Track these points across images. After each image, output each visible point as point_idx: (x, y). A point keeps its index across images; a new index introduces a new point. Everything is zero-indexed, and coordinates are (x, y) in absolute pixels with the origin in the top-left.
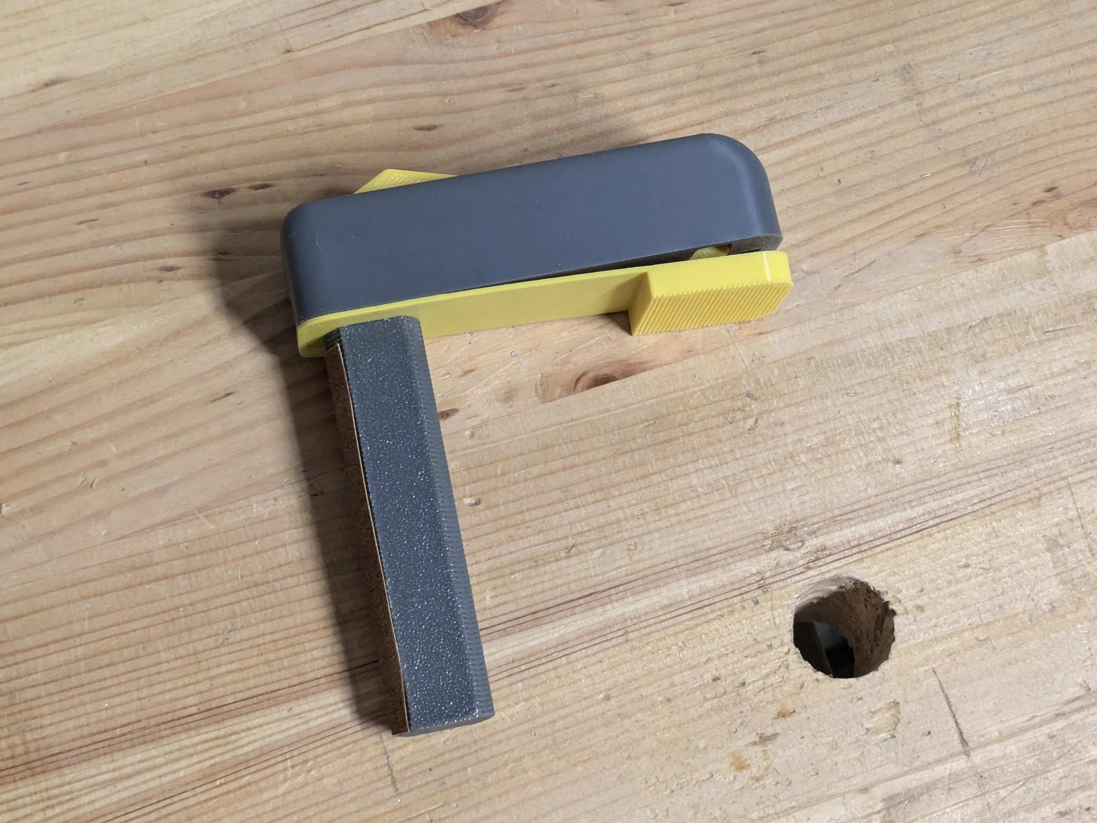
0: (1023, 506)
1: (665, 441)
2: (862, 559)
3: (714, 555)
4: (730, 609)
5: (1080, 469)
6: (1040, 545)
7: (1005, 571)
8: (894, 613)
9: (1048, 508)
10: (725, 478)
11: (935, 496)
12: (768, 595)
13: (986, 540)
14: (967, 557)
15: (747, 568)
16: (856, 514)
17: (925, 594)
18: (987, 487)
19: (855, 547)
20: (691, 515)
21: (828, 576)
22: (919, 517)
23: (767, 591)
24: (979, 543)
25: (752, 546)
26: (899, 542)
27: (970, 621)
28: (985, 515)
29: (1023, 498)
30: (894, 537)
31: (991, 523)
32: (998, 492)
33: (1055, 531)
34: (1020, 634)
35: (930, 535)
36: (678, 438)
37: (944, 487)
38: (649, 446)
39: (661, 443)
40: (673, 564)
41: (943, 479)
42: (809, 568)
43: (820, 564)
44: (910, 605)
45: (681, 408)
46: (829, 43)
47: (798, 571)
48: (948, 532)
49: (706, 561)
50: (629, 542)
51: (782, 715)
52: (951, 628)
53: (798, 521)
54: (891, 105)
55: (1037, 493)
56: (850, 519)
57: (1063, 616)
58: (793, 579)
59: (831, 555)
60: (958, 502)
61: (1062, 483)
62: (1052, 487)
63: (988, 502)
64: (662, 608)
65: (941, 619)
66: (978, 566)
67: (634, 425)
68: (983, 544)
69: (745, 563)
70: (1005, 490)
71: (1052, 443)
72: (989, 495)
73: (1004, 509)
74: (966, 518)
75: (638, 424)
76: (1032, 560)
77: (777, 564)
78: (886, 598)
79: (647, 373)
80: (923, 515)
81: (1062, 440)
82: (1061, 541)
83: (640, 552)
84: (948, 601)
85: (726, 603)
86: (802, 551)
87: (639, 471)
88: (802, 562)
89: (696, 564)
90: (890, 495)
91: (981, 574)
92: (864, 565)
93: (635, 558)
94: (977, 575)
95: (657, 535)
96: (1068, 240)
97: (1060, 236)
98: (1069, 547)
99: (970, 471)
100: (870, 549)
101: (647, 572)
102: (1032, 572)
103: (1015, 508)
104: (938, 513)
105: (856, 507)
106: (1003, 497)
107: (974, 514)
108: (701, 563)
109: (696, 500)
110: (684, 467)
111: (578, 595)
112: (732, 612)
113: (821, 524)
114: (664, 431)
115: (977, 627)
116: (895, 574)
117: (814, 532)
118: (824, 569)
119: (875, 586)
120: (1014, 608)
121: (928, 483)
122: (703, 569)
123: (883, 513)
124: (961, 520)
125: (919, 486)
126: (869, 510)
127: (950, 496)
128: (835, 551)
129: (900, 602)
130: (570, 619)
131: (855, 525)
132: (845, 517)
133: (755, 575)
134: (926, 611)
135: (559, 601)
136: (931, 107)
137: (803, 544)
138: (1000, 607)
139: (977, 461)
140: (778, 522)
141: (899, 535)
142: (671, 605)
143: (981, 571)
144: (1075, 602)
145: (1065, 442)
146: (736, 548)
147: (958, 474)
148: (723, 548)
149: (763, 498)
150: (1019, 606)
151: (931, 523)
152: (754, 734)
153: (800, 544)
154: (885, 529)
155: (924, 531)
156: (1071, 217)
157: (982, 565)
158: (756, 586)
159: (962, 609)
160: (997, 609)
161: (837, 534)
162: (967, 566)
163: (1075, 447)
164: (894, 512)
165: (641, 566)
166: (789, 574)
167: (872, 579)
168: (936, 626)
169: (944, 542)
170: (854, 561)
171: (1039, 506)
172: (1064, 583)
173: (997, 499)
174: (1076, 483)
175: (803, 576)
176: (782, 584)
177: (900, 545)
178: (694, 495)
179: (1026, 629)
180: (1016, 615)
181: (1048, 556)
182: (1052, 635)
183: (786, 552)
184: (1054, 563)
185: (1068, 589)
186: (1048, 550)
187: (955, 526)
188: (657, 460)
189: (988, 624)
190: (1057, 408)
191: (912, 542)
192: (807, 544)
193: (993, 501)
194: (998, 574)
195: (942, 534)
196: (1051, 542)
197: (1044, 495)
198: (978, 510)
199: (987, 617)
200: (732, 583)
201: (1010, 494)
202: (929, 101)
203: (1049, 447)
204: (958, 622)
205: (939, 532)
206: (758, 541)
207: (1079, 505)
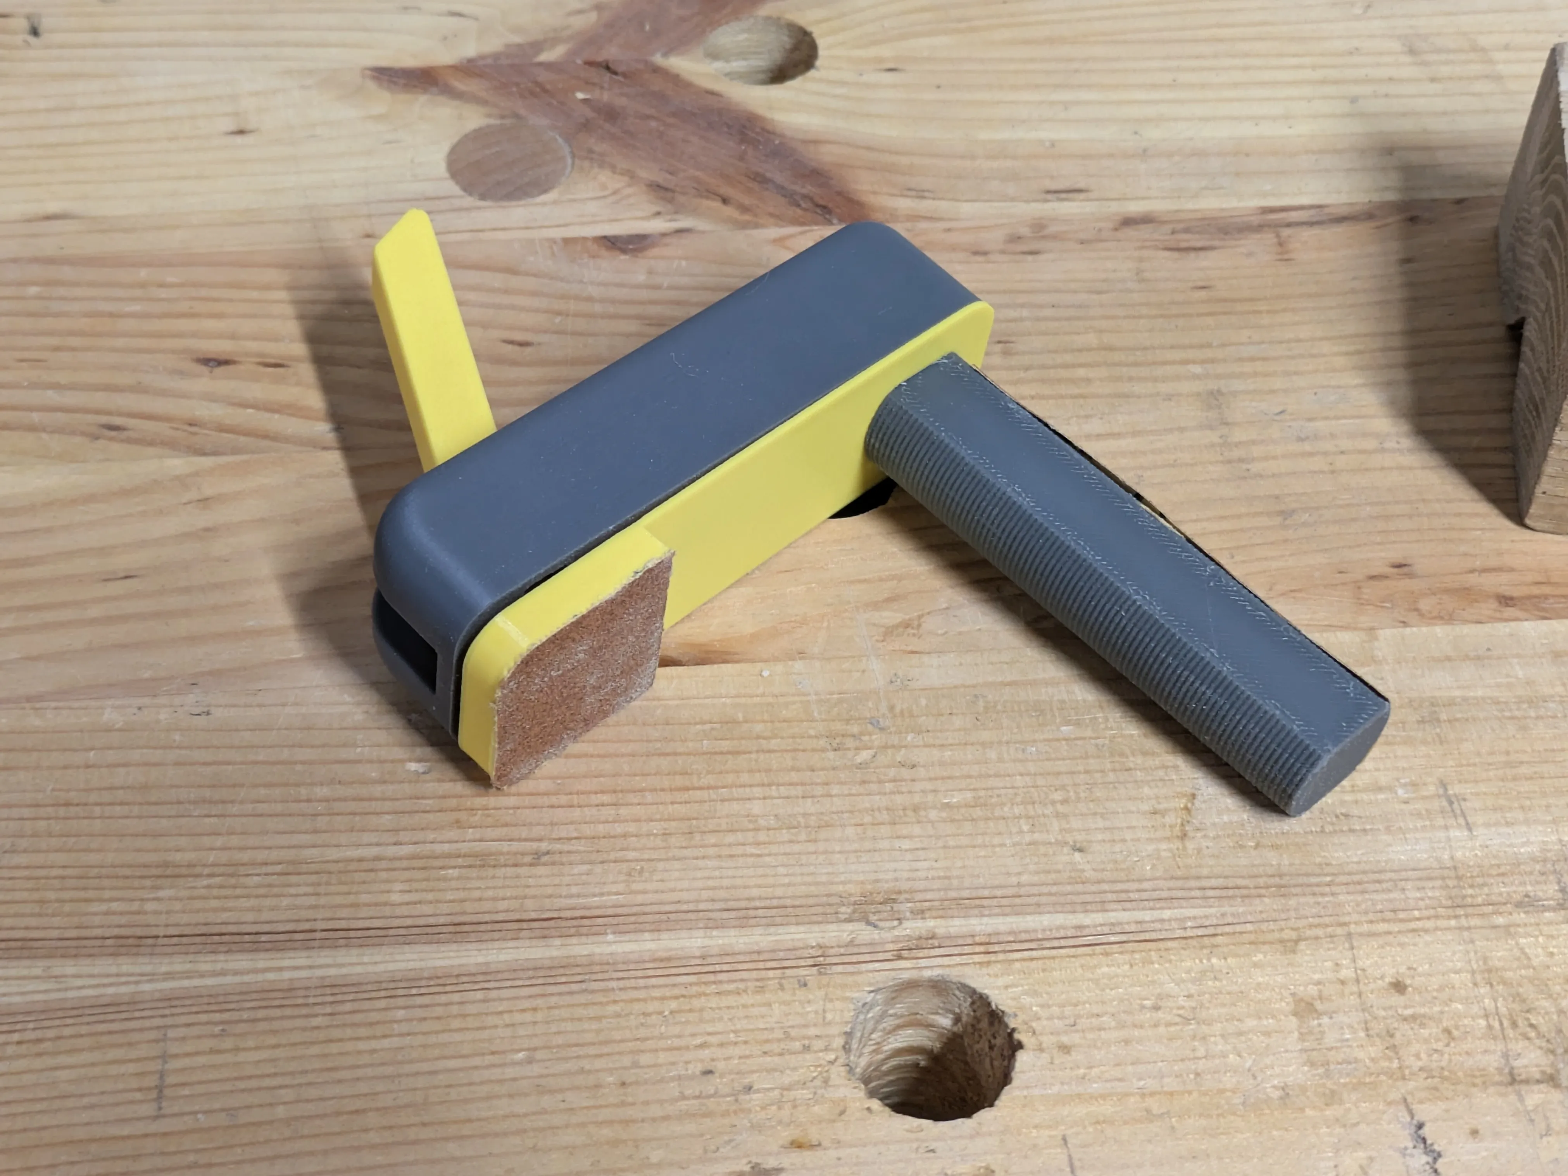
0: (1266, 947)
1: (729, 753)
2: (989, 963)
3: (756, 908)
4: (758, 984)
5: (1371, 916)
6: (1283, 1004)
7: (1218, 1027)
8: (1020, 1046)
9: (1306, 958)
10: (804, 815)
11: (1128, 905)
12: (825, 980)
13: (1194, 981)
14: (1160, 997)
15: (802, 936)
16: (995, 902)
17: (1077, 1031)
18: (1212, 911)
19: (981, 944)
20: (739, 850)
21: (927, 974)
22: (1095, 926)
23: (826, 974)
24: (1183, 981)
25: (820, 910)
26: (1054, 952)
27: (1142, 1083)
28: (1203, 947)
29: (1269, 937)
30: (1047, 944)
31: (1209, 960)
32: (1230, 920)
33: (1313, 990)
34: (1222, 1120)
35: (1106, 954)
36: (750, 753)
37: (1145, 895)
38: (704, 754)
39: (722, 753)
40: (691, 907)
41: (1146, 885)
42: (900, 958)
43: (921, 955)
44: (1047, 1040)
45: (766, 717)
46: (1111, 349)
47: (881, 956)
48: (1137, 956)
49: (743, 913)
50: (633, 865)
51: (798, 1145)
52: (1109, 1085)
53: (900, 892)
54: (1182, 430)
55: (1294, 935)
56: (983, 907)
57: (1302, 1110)
58: (871, 966)
59: (940, 947)
60: (1162, 921)
61: (1339, 931)
62: (1320, 932)
63: (1211, 931)
64: (654, 960)
65: (1095, 1072)
66: (1175, 1011)
67: (689, 724)
68: (1190, 985)
69: (802, 928)
70: (1242, 920)
71: (1333, 874)
72: (1215, 922)
73: (1234, 944)
74: (1170, 944)
75: (696, 724)
76: (1265, 1022)
77: (851, 941)
78: (1012, 1023)
79: (729, 666)
80: (1101, 925)
81: (1349, 874)
82: (1318, 1006)
83: (646, 881)
84: (1113, 1048)
85: (755, 975)
86: (896, 932)
87: (679, 781)
88: (891, 947)
89: (726, 915)
90: (1054, 889)
91: (1176, 1024)
92: (991, 972)
93: (635, 887)
94: (1169, 1024)
95: (677, 865)
96: (1415, 629)
97: (1404, 622)
98: (1331, 1018)
99: (1193, 883)
100: (1005, 952)
101: (647, 909)
102: (1262, 1038)
103: (1253, 947)
104: (1127, 928)
105: (999, 893)
106: (1238, 928)
107: (1184, 942)
108: (733, 914)
109: (751, 834)
110: (748, 790)
111: (534, 915)
112: (760, 990)
113: (936, 903)
114: (732, 739)
115: (1152, 1094)
116: (1035, 993)
117: (923, 912)
118: (923, 963)
119: (999, 1002)
120: (1220, 1081)
121: (1119, 886)
122: (734, 923)
123: (1038, 909)
124: (1161, 945)
125: (1106, 887)
126: (1018, 901)
127: (1151, 909)
128: (948, 943)
129: (1034, 1033)
130: (511, 944)
131: (989, 915)
132: (977, 902)
133: (813, 947)
134: (1073, 1053)
135: (500, 917)
136: (1240, 443)
137: (900, 923)
138: (1197, 1074)
139: (1205, 872)
140: (869, 887)
141: (1056, 943)
142: (669, 959)
143: (1178, 1020)
144: (1324, 1094)
145: (1356, 878)
146: (793, 907)
147: (1172, 884)
148: (775, 902)
149: (856, 851)
150: (1229, 1081)
151: (1113, 939)
152: (745, 1161)
153: (896, 923)
154: (1035, 931)
155: (1097, 947)
156: (1425, 605)
157: (1181, 1012)
158: (810, 962)
159: (1133, 1064)
160: (1192, 1076)
161: (957, 922)
162: (1156, 1008)
163: (1371, 887)
164: (1057, 912)
165: (640, 899)
166: (867, 958)
167: (997, 992)
168: (1083, 1078)
169: (1127, 967)
170: (974, 963)
171: (1294, 952)
172: (1312, 1064)
173: (1227, 929)
174: (1361, 935)
175: (887, 965)
176: (850, 968)
177: (1053, 958)
178: (751, 826)
179: (1234, 1114)
180: (1222, 1091)
181: (1294, 1021)
182: (1275, 1133)
183: (869, 928)
184: (1301, 1034)
185: (1318, 1075)
186: (1295, 1014)
187: (1150, 950)
188: (709, 773)
189: (1171, 1094)
190: (1352, 831)
191: (1073, 956)
192: (906, 924)
193: (1219, 930)
194: (1205, 1029)
195: (1127, 957)
196: (1303, 1004)
197: (1306, 939)
198: (1191, 937)
199: (1171, 1084)
200: (774, 951)
201: (1249, 927)
202: (1238, 435)
203: (1328, 879)
204: (1120, 1080)
205: (1121, 953)
206: (830, 905)
207: (1360, 964)
